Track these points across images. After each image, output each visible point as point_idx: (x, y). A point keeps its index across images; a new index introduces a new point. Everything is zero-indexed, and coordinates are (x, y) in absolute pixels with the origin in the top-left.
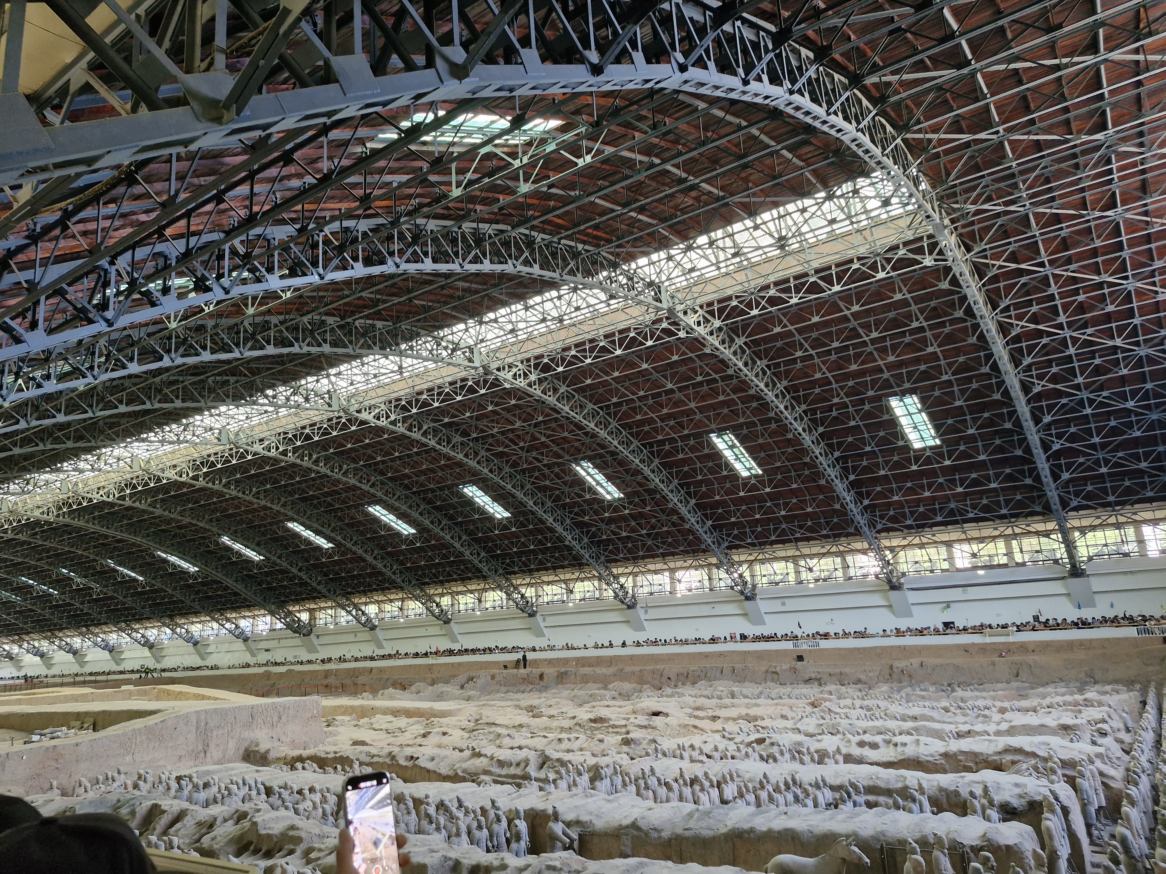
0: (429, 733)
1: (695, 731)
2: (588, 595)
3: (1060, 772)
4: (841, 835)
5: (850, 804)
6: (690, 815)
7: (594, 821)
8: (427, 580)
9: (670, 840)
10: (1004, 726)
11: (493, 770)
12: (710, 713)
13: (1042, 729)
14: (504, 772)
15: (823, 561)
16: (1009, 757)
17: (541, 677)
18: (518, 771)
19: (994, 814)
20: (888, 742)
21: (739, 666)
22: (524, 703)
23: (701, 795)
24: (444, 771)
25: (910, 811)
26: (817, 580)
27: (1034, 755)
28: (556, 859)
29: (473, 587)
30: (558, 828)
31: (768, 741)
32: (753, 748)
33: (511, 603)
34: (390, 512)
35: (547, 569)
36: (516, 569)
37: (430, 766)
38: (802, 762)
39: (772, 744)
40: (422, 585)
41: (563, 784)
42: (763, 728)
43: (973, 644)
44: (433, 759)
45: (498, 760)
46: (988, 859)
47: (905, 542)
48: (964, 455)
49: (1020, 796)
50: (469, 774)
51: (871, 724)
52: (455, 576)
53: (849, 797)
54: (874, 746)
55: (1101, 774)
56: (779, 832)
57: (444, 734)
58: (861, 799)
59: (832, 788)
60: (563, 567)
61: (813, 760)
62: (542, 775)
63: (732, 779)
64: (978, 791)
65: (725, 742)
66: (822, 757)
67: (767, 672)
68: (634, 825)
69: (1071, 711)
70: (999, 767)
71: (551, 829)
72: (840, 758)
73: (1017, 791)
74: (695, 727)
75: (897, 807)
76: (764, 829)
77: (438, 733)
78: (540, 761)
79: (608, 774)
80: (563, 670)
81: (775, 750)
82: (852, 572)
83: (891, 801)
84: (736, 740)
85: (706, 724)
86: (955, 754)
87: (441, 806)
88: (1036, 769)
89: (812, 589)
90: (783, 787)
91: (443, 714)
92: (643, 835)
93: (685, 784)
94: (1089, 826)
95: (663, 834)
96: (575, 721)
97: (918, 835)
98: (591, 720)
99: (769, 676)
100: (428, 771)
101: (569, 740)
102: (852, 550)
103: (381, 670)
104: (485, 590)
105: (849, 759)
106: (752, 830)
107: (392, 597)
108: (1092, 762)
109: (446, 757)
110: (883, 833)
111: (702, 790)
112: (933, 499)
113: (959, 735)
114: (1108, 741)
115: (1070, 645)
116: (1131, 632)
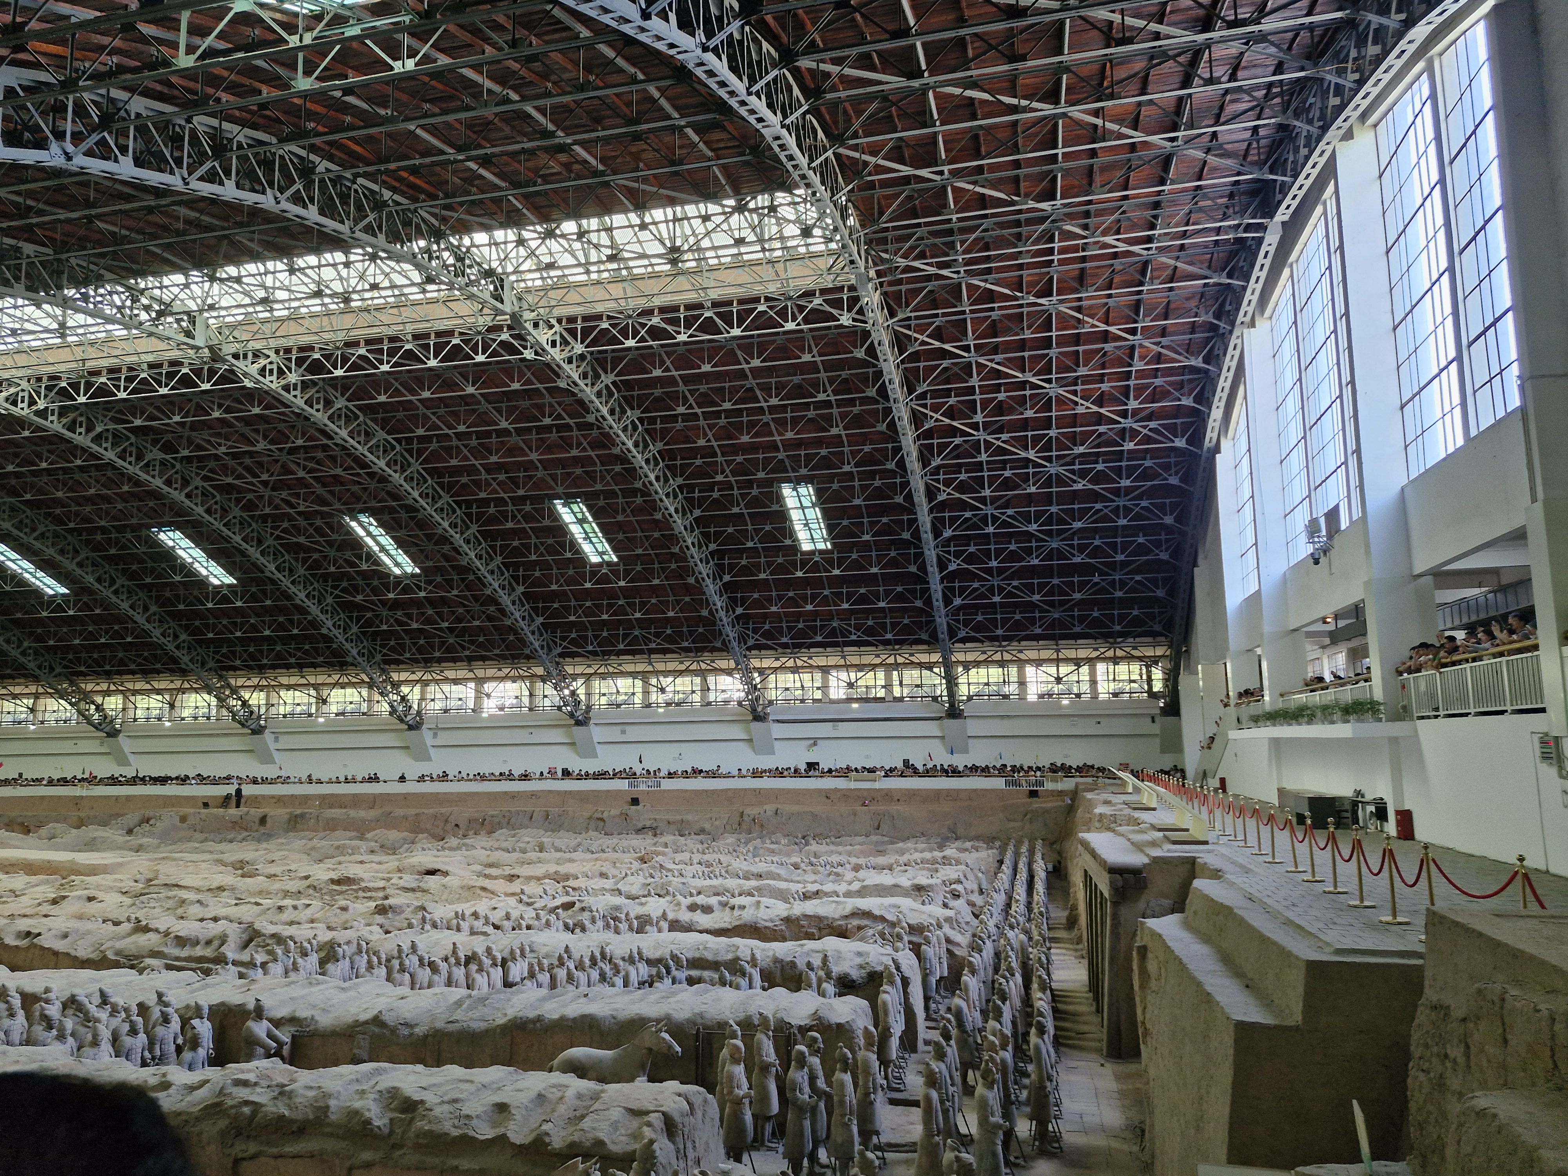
0: (64, 897)
1: (483, 894)
2: (349, 708)
3: (906, 938)
4: (650, 1020)
5: (668, 981)
6: (459, 1003)
7: (317, 1018)
8: (83, 669)
9: (426, 1037)
10: (856, 886)
11: (166, 950)
12: (508, 871)
13: (894, 890)
14: (185, 953)
15: (679, 680)
16: (855, 922)
17: (263, 820)
18: (208, 952)
19: (829, 988)
20: (724, 905)
21: (554, 811)
22: (230, 857)
23: (477, 977)
24: (83, 952)
25: (738, 988)
26: (668, 704)
27: (882, 919)
28: (249, 1071)
29: (163, 685)
30: (260, 1029)
31: (578, 905)
32: (557, 915)
33: (224, 712)
34: (25, 557)
35: (288, 667)
36: (238, 663)
37: (60, 946)
38: (617, 931)
39: (583, 909)
40: (73, 675)
41: (276, 969)
42: (574, 889)
43: (836, 790)
44: (65, 936)
45: (177, 937)
46: (815, 1040)
47: (777, 664)
48: (856, 565)
49: (861, 967)
50: (126, 957)
51: (708, 882)
52: (133, 667)
53: (668, 972)
54: (707, 910)
55: (948, 940)
56: (574, 1019)
57: (90, 899)
58: (682, 975)
59: (650, 962)
60: (314, 666)
61: (631, 929)
62: (245, 957)
63: (523, 955)
64: (817, 962)
65: (522, 907)
66: (642, 924)
67: (590, 818)
68: (377, 1021)
69: (929, 869)
70: (843, 934)
71: (249, 1030)
72: (665, 925)
73: (859, 960)
74: (484, 889)
75: (723, 983)
76: (556, 1016)
77: (79, 898)
78: (245, 937)
79: (348, 953)
80: (299, 812)
81: (585, 917)
82: (712, 697)
83: (716, 976)
84: (537, 906)
85: (500, 886)
86: (798, 919)
87: (72, 1004)
88: (882, 935)
89: (661, 714)
90: (587, 962)
91: (93, 871)
92: (387, 1033)
93: (458, 963)
94: (927, 999)
95: (417, 1030)
96: (308, 882)
97: (741, 1016)
98: (333, 881)
99: (593, 823)
100: (56, 953)
101: (295, 908)
102: (715, 669)
104: (183, 691)
105: (675, 926)
106: (539, 1019)
107: (17, 690)
108: (940, 927)
109: (89, 932)
110: (701, 1015)
111: (480, 970)
112: (816, 614)
113: (806, 897)
114: (960, 904)
115: (937, 795)
116: (999, 783)
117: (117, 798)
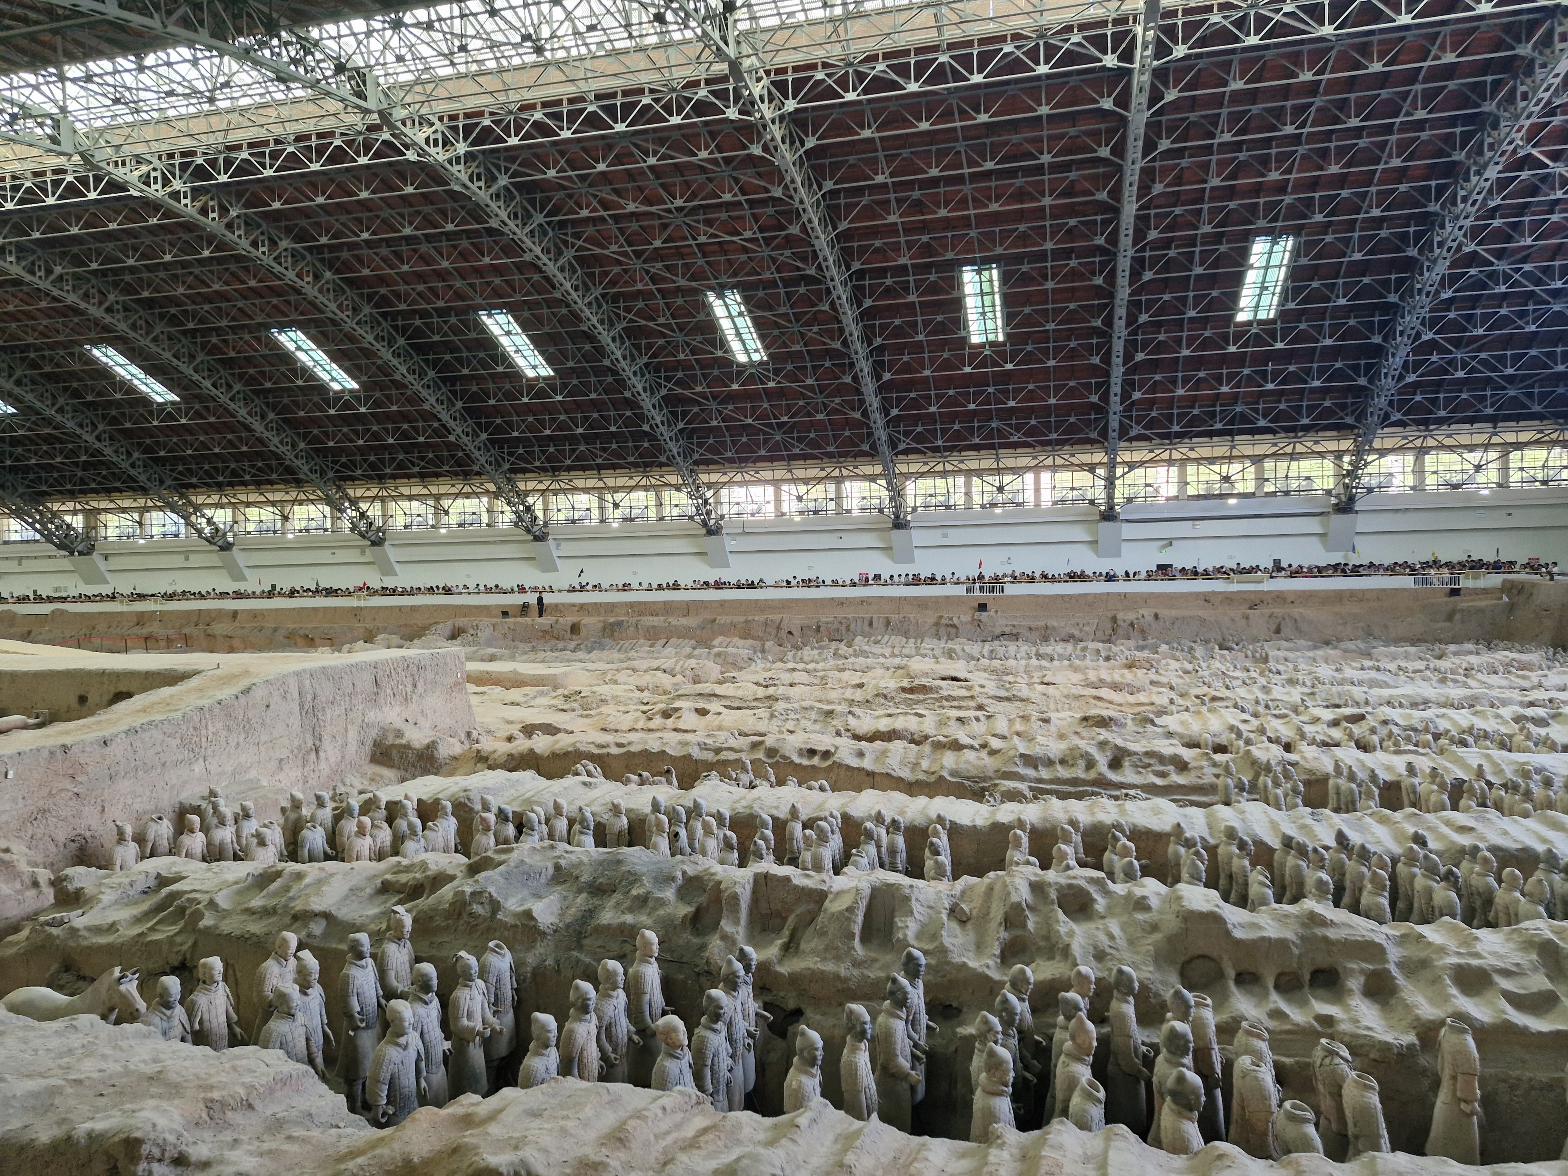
21: (895, 618)
43: (1214, 593)
103: (255, 614)
115: (1339, 596)
116: (1407, 582)
117: (400, 608)
